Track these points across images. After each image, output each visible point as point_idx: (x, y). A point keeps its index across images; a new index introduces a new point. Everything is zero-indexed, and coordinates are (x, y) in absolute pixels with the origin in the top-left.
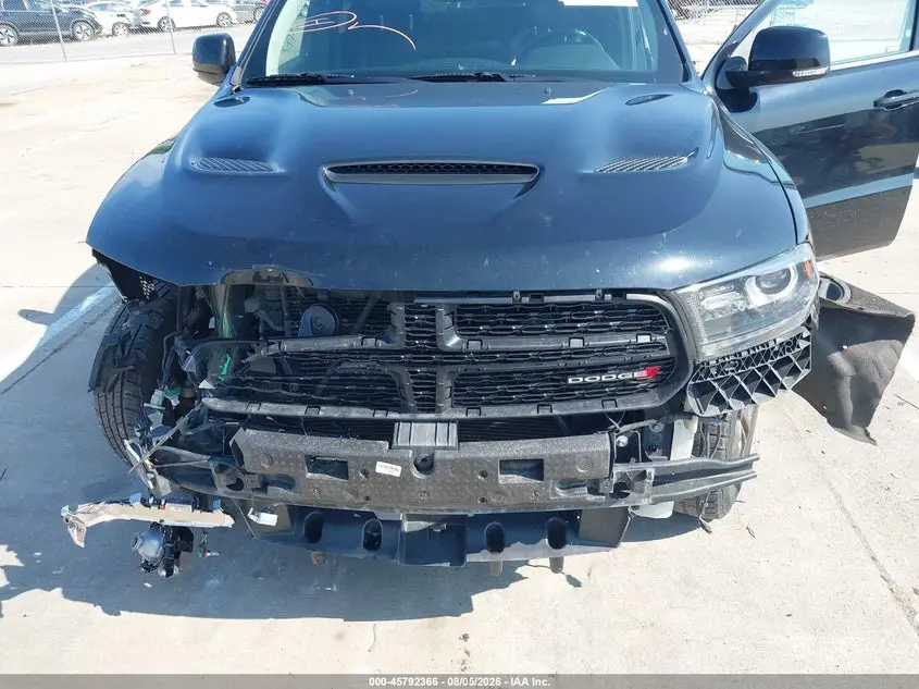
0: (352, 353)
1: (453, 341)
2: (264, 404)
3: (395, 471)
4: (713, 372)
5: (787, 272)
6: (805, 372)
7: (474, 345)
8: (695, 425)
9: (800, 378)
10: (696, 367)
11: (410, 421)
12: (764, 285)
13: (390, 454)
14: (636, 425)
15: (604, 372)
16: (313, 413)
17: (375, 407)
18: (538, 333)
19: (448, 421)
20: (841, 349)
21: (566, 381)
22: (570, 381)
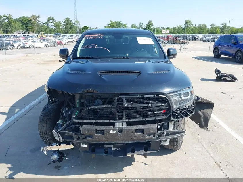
0: (106, 108)
1: (126, 105)
2: (86, 120)
3: (114, 132)
4: (176, 112)
5: (188, 92)
6: (193, 113)
7: (130, 106)
8: (173, 123)
9: (193, 114)
10: (173, 111)
11: (117, 122)
12: (184, 96)
13: (113, 129)
14: (161, 123)
15: (156, 111)
16: (97, 121)
17: (110, 120)
18: (142, 103)
19: (125, 122)
20: (200, 111)
21: (148, 113)
22: (149, 113)
